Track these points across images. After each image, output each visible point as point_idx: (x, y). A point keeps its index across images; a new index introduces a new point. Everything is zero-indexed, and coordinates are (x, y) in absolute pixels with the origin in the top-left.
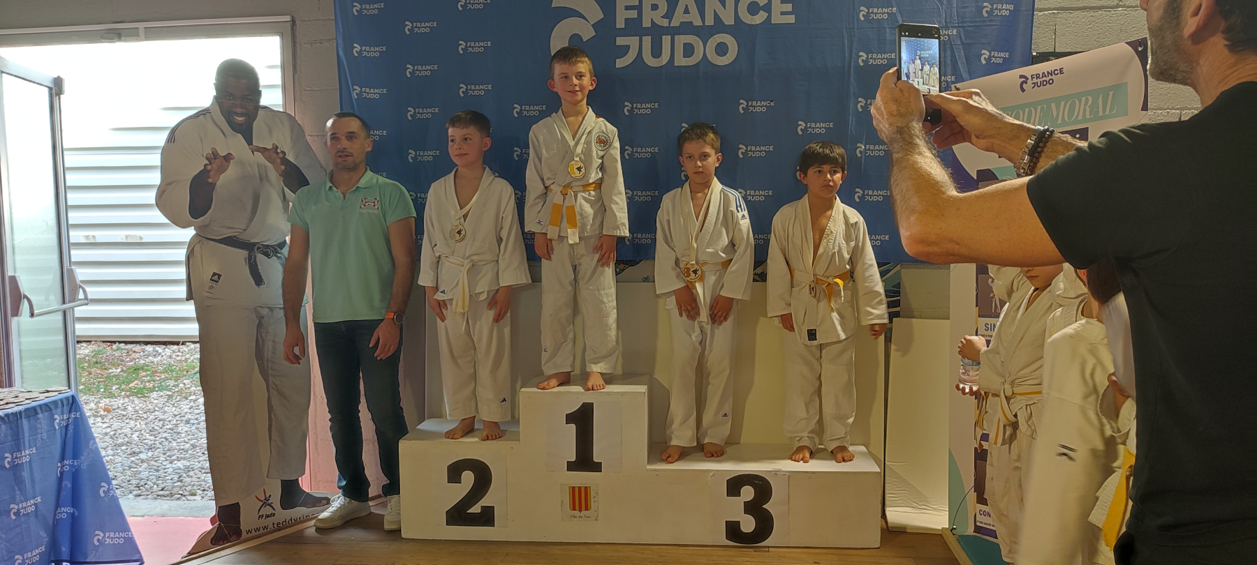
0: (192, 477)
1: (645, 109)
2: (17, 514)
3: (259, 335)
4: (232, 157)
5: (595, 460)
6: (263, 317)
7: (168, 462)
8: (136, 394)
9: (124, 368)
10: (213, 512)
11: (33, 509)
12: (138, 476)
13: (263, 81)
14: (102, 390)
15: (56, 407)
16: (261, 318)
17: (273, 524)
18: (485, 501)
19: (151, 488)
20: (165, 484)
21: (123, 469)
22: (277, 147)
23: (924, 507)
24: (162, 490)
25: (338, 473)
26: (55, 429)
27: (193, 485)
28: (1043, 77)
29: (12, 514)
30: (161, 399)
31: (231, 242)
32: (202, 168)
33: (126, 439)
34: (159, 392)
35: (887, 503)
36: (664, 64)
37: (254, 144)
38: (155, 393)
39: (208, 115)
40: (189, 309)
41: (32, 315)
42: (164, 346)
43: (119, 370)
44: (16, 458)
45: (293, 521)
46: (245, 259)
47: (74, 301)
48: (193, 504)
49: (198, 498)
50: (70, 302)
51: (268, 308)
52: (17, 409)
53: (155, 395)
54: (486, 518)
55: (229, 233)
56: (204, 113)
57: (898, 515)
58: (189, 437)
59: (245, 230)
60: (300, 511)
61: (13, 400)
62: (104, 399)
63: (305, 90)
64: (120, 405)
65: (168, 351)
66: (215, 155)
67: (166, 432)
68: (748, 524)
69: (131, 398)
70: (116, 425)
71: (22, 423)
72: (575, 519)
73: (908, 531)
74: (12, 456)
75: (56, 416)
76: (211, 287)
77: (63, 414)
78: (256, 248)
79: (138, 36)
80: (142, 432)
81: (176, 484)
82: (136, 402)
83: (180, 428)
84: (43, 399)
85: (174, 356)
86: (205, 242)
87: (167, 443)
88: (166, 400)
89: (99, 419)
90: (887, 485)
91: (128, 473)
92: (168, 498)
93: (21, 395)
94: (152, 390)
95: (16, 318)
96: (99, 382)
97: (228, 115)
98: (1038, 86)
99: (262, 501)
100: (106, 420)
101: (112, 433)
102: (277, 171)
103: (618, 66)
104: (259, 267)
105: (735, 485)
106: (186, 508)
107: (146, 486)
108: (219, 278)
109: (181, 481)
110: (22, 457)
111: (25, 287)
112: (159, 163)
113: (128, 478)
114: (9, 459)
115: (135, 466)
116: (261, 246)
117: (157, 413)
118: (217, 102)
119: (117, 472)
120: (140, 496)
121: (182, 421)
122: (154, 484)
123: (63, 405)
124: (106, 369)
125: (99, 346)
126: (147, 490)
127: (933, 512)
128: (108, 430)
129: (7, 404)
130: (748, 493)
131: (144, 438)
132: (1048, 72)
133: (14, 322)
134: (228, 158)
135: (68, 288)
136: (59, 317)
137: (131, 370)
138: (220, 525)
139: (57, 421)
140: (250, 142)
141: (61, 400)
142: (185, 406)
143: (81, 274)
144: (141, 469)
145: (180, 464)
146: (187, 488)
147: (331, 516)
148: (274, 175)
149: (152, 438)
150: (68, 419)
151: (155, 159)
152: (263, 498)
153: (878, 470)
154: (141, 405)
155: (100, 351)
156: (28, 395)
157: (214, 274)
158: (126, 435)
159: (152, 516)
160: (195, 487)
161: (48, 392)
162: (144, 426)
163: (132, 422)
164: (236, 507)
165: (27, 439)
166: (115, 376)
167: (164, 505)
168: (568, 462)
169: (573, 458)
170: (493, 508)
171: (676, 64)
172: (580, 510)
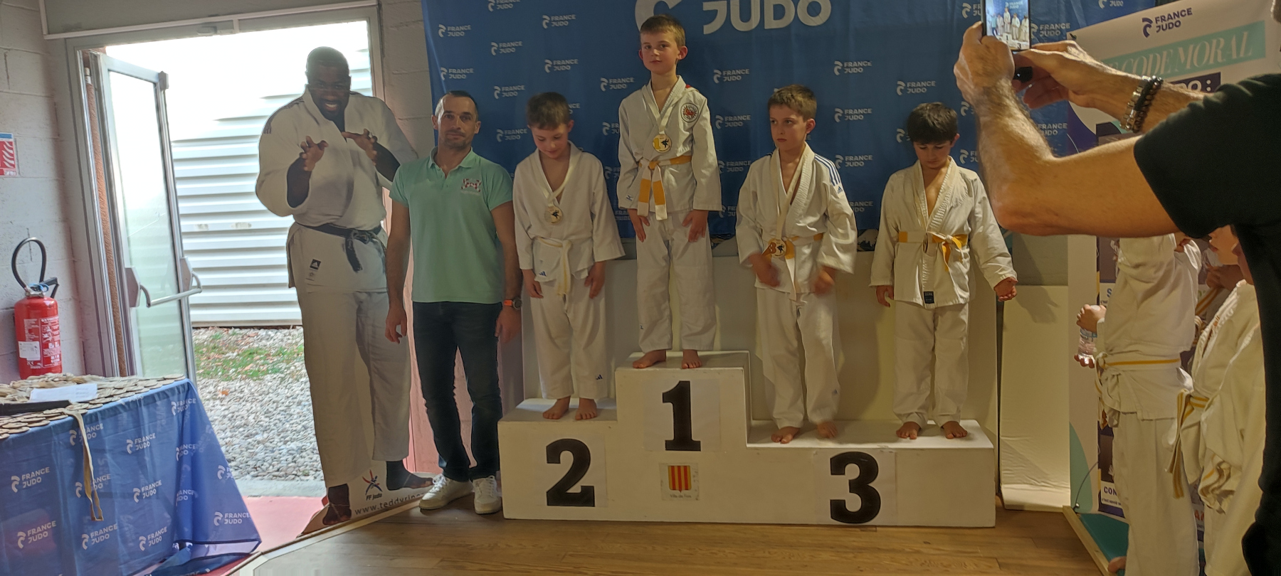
0: (304, 457)
1: (734, 75)
2: (140, 497)
3: (359, 320)
4: (325, 144)
5: (693, 439)
6: (362, 302)
7: (282, 443)
8: (251, 377)
9: (240, 352)
10: (324, 493)
11: (154, 492)
12: (255, 457)
13: (352, 66)
14: (220, 373)
15: (173, 394)
16: (360, 303)
17: (381, 504)
18: (585, 481)
19: (267, 468)
20: (280, 465)
21: (242, 451)
22: (368, 133)
23: (1043, 484)
24: (278, 470)
25: (438, 454)
26: (173, 415)
27: (307, 465)
28: (1169, 19)
29: (135, 497)
30: (274, 382)
31: (328, 228)
32: (298, 157)
33: (243, 421)
34: (272, 375)
35: (1002, 479)
36: (754, 27)
37: (346, 130)
38: (268, 375)
39: (301, 104)
40: (292, 294)
41: (149, 305)
42: (276, 331)
43: (235, 354)
44: (138, 444)
45: (400, 502)
46: (343, 245)
47: (188, 290)
48: (306, 484)
49: (311, 478)
50: (184, 291)
51: (366, 293)
52: (135, 397)
53: (268, 377)
54: (587, 497)
55: (325, 220)
56: (298, 101)
57: (1014, 492)
58: (301, 418)
59: (341, 216)
60: (405, 492)
61: (131, 389)
62: (222, 382)
63: (393, 74)
64: (237, 388)
65: (280, 334)
66: (310, 142)
67: (279, 414)
68: (854, 503)
69: (247, 381)
70: (234, 407)
71: (141, 410)
72: (675, 499)
73: (1026, 509)
74: (134, 442)
75: (173, 403)
76: (312, 274)
77: (179, 400)
78: (352, 235)
79: (233, 28)
80: (258, 414)
81: (290, 465)
82: (252, 385)
83: (292, 410)
84: (161, 386)
85: (285, 340)
86: (304, 230)
87: (281, 424)
88: (279, 382)
89: (218, 402)
90: (1002, 461)
91: (246, 454)
92: (283, 478)
93: (140, 383)
94: (266, 372)
95: (134, 309)
96: (217, 366)
97: (320, 102)
98: (1163, 29)
99: (368, 482)
100: (225, 402)
101: (230, 415)
102: (369, 156)
103: (705, 33)
104: (356, 252)
105: (838, 464)
106: (299, 488)
107: (263, 467)
108: (318, 265)
109: (295, 462)
110: (143, 443)
111: (141, 279)
112: (256, 152)
113: (246, 460)
114: (131, 446)
115: (252, 447)
116: (357, 232)
117: (271, 395)
118: (309, 90)
119: (235, 453)
120: (257, 476)
121: (294, 403)
122: (270, 465)
123: (179, 392)
124: (223, 354)
125: (216, 331)
126: (263, 471)
127: (1054, 490)
128: (226, 412)
129: (127, 392)
130: (853, 471)
131: (259, 419)
132: (1174, 14)
133: (132, 312)
134: (322, 145)
135: (183, 278)
136: (175, 304)
137: (246, 354)
138: (330, 505)
139: (175, 407)
140: (342, 129)
141: (178, 387)
142: (297, 388)
143: (193, 262)
144: (257, 450)
145: (293, 445)
146: (302, 468)
147: (434, 496)
148: (366, 160)
149: (267, 419)
150: (185, 405)
151: (253, 147)
152: (370, 480)
153: (990, 445)
154: (256, 388)
155: (216, 336)
156: (145, 383)
157: (314, 261)
158: (243, 417)
159: (267, 496)
160: (308, 468)
161: (165, 379)
162: (259, 408)
163: (248, 404)
164: (344, 488)
165: (146, 426)
166: (231, 360)
167: (279, 485)
168: (666, 441)
169: (671, 437)
170: (593, 487)
171: (767, 27)
172: (680, 490)
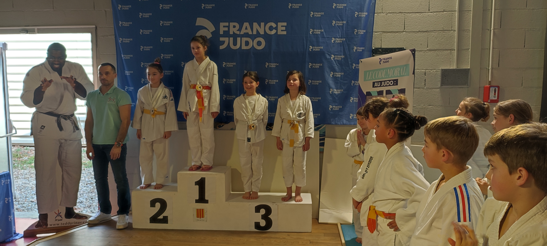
1: (230, 65)
3: (60, 150)
5: (206, 199)
6: (62, 143)
18: (165, 214)
22: (73, 77)
31: (50, 114)
32: (40, 85)
36: (238, 48)
37: (63, 75)
39: (43, 65)
46: (56, 121)
51: (64, 139)
54: (165, 220)
55: (49, 110)
59: (56, 109)
63: (100, 55)
66: (45, 80)
68: (263, 223)
72: (198, 221)
76: (41, 131)
78: (61, 116)
79: (35, 32)
86: (39, 114)
97: (52, 65)
102: (72, 86)
103: (220, 49)
104: (62, 124)
105: (258, 208)
108: (44, 128)
116: (63, 116)
134: (51, 81)
140: (60, 75)
155: (18, 150)
157: (42, 126)
168: (196, 200)
169: (198, 198)
170: (167, 216)
171: (242, 48)
172: (200, 218)
